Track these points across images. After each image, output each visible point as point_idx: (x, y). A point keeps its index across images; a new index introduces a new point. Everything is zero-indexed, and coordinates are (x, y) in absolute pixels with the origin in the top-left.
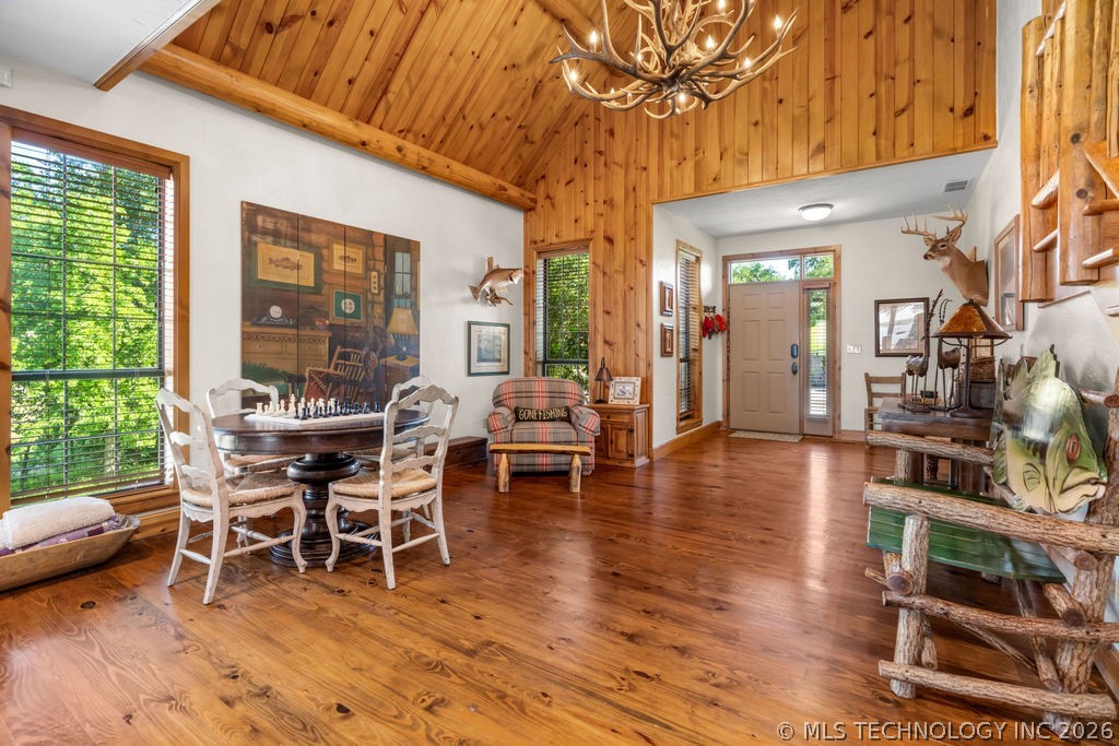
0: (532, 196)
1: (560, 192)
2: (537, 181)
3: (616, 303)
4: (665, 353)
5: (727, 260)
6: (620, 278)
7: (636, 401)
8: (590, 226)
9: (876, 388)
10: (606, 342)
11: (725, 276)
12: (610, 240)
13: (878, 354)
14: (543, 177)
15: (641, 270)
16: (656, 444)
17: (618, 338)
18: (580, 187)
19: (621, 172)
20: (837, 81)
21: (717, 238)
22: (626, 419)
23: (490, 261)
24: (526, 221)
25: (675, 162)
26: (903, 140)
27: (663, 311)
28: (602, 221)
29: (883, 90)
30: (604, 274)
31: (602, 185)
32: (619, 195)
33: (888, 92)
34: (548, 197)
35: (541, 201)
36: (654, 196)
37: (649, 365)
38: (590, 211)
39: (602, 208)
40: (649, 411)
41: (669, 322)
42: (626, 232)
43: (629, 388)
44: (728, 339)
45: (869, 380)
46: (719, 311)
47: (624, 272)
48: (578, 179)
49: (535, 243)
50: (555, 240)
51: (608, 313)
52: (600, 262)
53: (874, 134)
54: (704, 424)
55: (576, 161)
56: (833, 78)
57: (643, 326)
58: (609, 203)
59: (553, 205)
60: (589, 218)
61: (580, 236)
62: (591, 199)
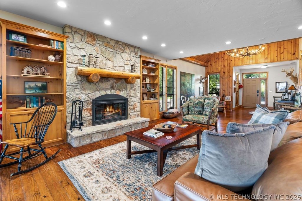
0: (207, 64)
1: (213, 64)
2: (208, 62)
3: (225, 83)
4: (234, 92)
5: (243, 74)
6: (226, 79)
7: (230, 100)
8: (220, 70)
9: (276, 99)
10: (223, 90)
11: (242, 77)
12: (224, 72)
13: (276, 92)
14: (210, 61)
15: (231, 78)
16: (233, 108)
17: (226, 90)
18: (218, 63)
19: (227, 61)
20: (270, 48)
21: (241, 70)
22: (229, 103)
23: (202, 76)
24: (206, 68)
25: (238, 60)
26: (282, 58)
27: (234, 84)
28: (222, 69)
29: (278, 49)
30: (223, 78)
31: (222, 63)
32: (226, 65)
33: (279, 50)
34: (211, 64)
35: (209, 65)
36: (233, 65)
37: (232, 94)
39: (222, 67)
40: (232, 102)
41: (235, 86)
42: (227, 71)
43: (229, 98)
44: (243, 89)
45: (274, 97)
46: (241, 84)
47: (227, 78)
48: (217, 61)
49: (208, 72)
50: (212, 72)
51: (224, 85)
52: (222, 76)
53: (277, 56)
54: (239, 105)
55: (217, 58)
56: (269, 47)
57: (231, 87)
58: (224, 66)
59: (212, 66)
60: (220, 68)
61: (218, 71)
62: (220, 65)
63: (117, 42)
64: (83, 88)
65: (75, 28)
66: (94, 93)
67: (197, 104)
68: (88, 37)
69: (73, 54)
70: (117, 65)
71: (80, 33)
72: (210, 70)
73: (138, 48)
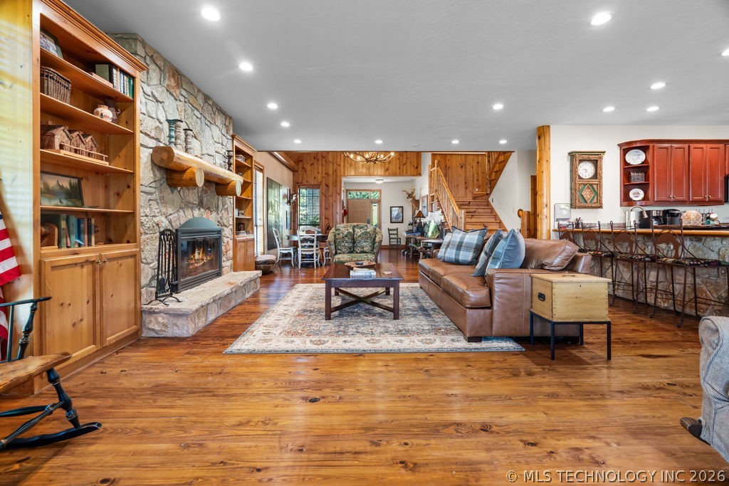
0: (297, 167)
1: (308, 167)
3: (329, 206)
6: (331, 198)
8: (320, 180)
9: (391, 232)
10: (326, 218)
11: (346, 196)
12: (327, 186)
13: (391, 222)
14: (301, 161)
15: (338, 196)
17: (330, 217)
18: (316, 167)
19: (332, 165)
23: (289, 190)
24: (294, 175)
26: (405, 170)
28: (324, 179)
29: (401, 158)
30: (326, 196)
31: (324, 168)
32: (331, 172)
34: (303, 168)
35: (300, 169)
36: (342, 174)
38: (320, 176)
39: (324, 175)
42: (333, 184)
44: (348, 217)
45: (389, 230)
46: (346, 207)
47: (332, 196)
48: (315, 163)
49: (297, 183)
50: (306, 183)
51: (327, 209)
52: (324, 192)
53: (399, 168)
55: (315, 158)
57: (339, 213)
58: (327, 174)
59: (306, 171)
60: (320, 177)
61: (316, 183)
62: (320, 172)
63: (207, 98)
64: (162, 201)
65: (151, 48)
66: (176, 215)
67: (346, 236)
68: (169, 77)
69: (148, 112)
70: (206, 152)
71: (158, 63)
72: (302, 180)
73: (230, 118)
